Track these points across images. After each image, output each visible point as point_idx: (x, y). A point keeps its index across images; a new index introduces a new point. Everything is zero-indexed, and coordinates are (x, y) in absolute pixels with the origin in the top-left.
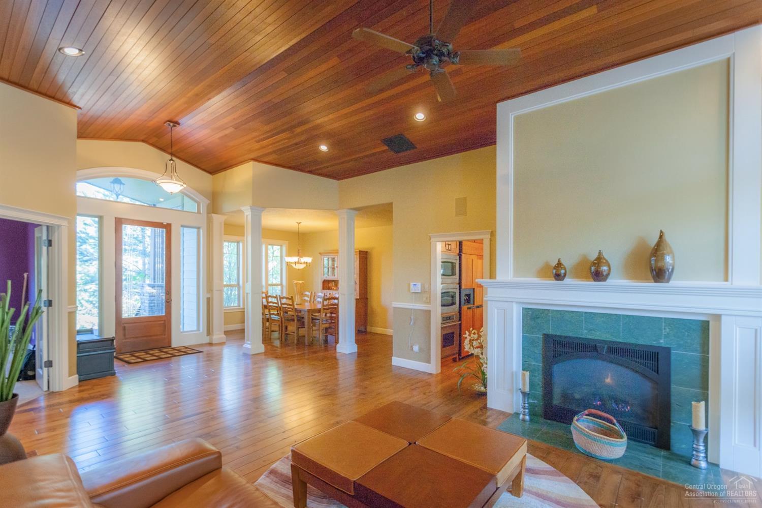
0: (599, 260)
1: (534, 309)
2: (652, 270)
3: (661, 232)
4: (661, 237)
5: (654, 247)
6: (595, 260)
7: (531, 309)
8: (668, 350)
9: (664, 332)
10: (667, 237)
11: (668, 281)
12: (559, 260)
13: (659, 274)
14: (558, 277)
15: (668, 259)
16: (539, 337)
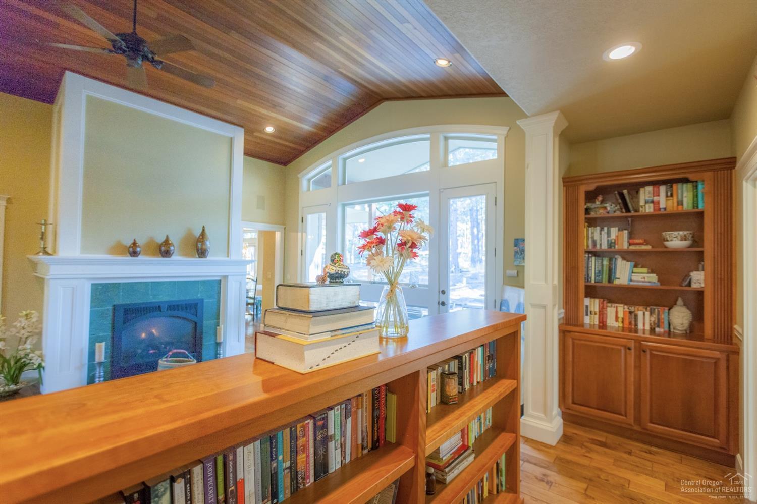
0: (166, 242)
1: (103, 284)
2: (198, 250)
3: (204, 227)
4: (203, 230)
5: (199, 236)
6: (164, 242)
7: (101, 284)
8: (202, 300)
9: (200, 289)
10: (207, 230)
11: (206, 257)
12: (135, 240)
13: (202, 253)
14: (134, 254)
15: (208, 243)
16: (108, 309)
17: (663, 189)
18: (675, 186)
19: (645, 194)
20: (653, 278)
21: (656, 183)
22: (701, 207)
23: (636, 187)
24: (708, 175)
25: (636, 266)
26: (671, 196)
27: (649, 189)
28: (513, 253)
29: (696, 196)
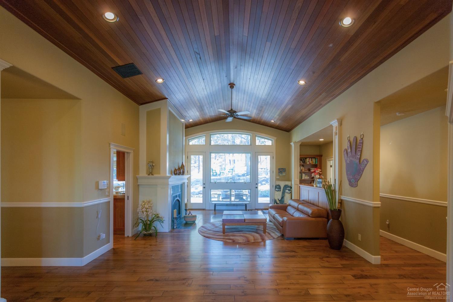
17: (310, 159)
18: (312, 159)
19: (308, 160)
20: (308, 177)
21: (309, 158)
22: (317, 164)
23: (306, 158)
24: (318, 157)
25: (305, 175)
26: (311, 160)
27: (308, 159)
28: (278, 172)
29: (315, 161)
